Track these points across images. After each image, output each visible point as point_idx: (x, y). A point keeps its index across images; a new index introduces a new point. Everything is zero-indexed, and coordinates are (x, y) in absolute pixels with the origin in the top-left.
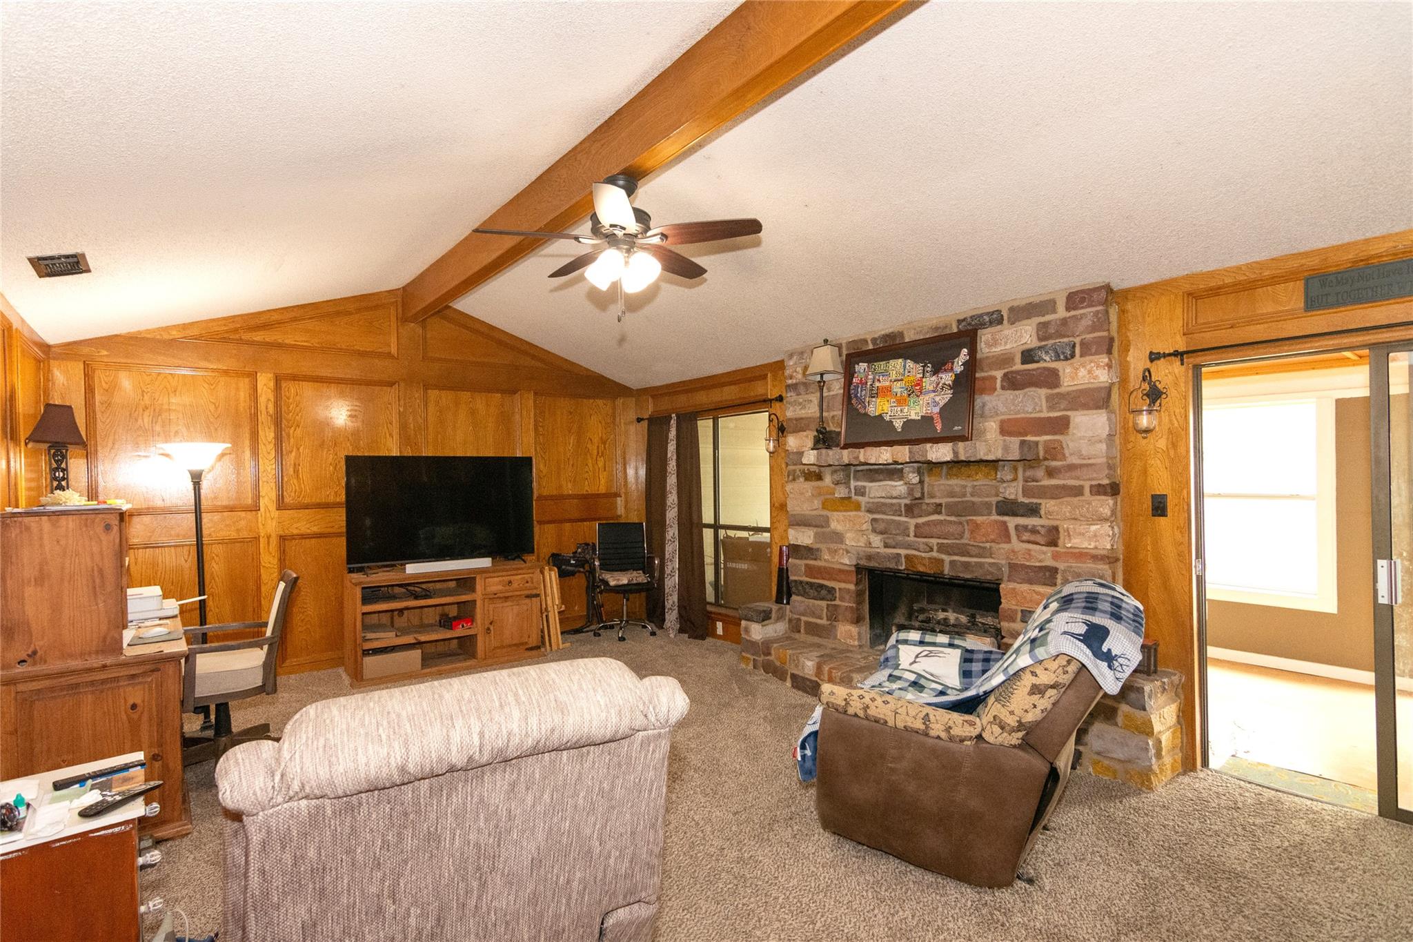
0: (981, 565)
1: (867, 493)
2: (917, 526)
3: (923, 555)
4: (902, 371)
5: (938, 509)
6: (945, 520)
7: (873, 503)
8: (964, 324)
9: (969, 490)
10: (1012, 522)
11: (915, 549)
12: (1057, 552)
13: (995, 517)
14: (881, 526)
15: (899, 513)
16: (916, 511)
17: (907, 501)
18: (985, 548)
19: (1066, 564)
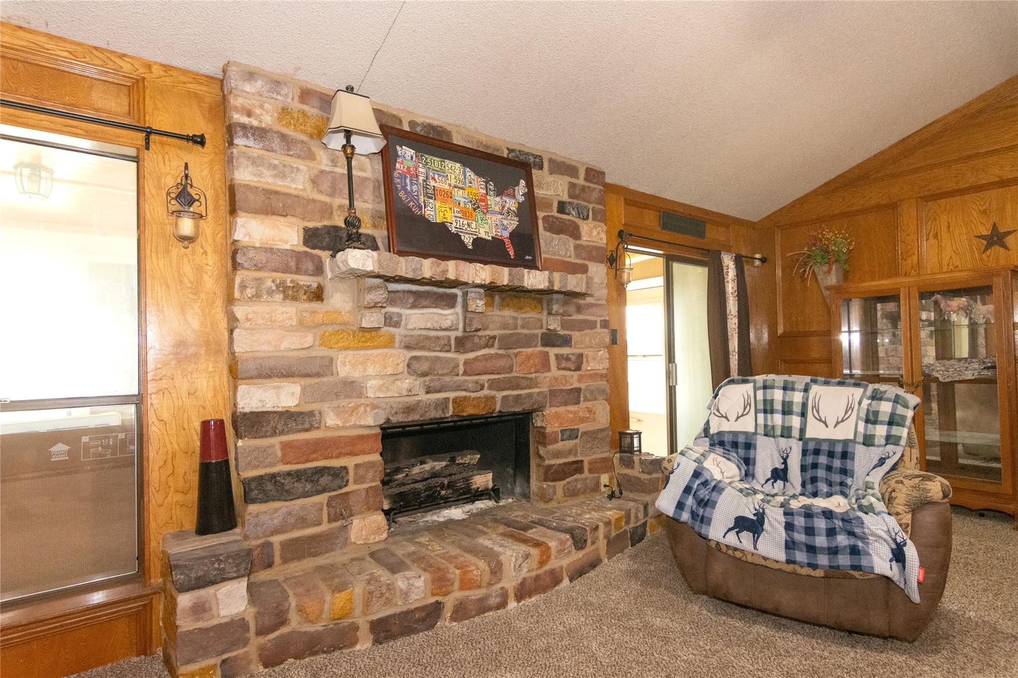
0: (530, 395)
1: (403, 323)
2: (466, 363)
3: (473, 395)
4: (462, 178)
5: (490, 342)
6: (496, 353)
7: (411, 336)
8: (513, 154)
9: (520, 322)
10: (553, 352)
11: (465, 390)
12: (581, 375)
13: (540, 348)
14: (425, 367)
15: (447, 348)
16: (468, 345)
17: (459, 333)
18: (532, 379)
19: (586, 384)
